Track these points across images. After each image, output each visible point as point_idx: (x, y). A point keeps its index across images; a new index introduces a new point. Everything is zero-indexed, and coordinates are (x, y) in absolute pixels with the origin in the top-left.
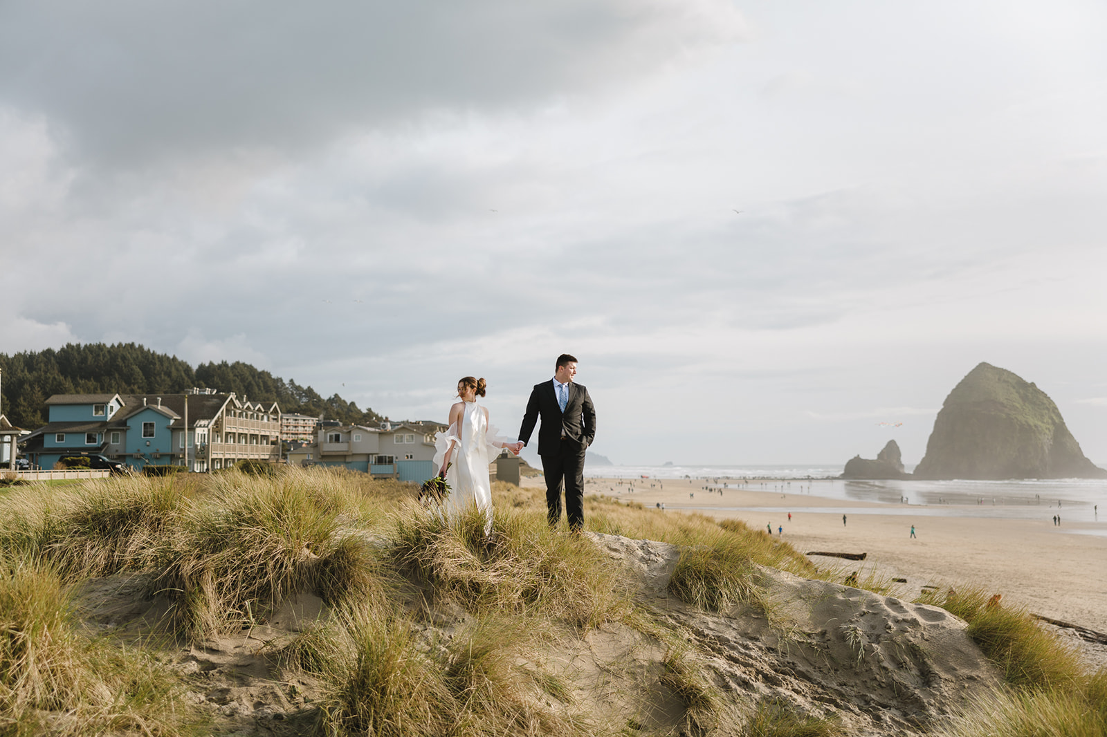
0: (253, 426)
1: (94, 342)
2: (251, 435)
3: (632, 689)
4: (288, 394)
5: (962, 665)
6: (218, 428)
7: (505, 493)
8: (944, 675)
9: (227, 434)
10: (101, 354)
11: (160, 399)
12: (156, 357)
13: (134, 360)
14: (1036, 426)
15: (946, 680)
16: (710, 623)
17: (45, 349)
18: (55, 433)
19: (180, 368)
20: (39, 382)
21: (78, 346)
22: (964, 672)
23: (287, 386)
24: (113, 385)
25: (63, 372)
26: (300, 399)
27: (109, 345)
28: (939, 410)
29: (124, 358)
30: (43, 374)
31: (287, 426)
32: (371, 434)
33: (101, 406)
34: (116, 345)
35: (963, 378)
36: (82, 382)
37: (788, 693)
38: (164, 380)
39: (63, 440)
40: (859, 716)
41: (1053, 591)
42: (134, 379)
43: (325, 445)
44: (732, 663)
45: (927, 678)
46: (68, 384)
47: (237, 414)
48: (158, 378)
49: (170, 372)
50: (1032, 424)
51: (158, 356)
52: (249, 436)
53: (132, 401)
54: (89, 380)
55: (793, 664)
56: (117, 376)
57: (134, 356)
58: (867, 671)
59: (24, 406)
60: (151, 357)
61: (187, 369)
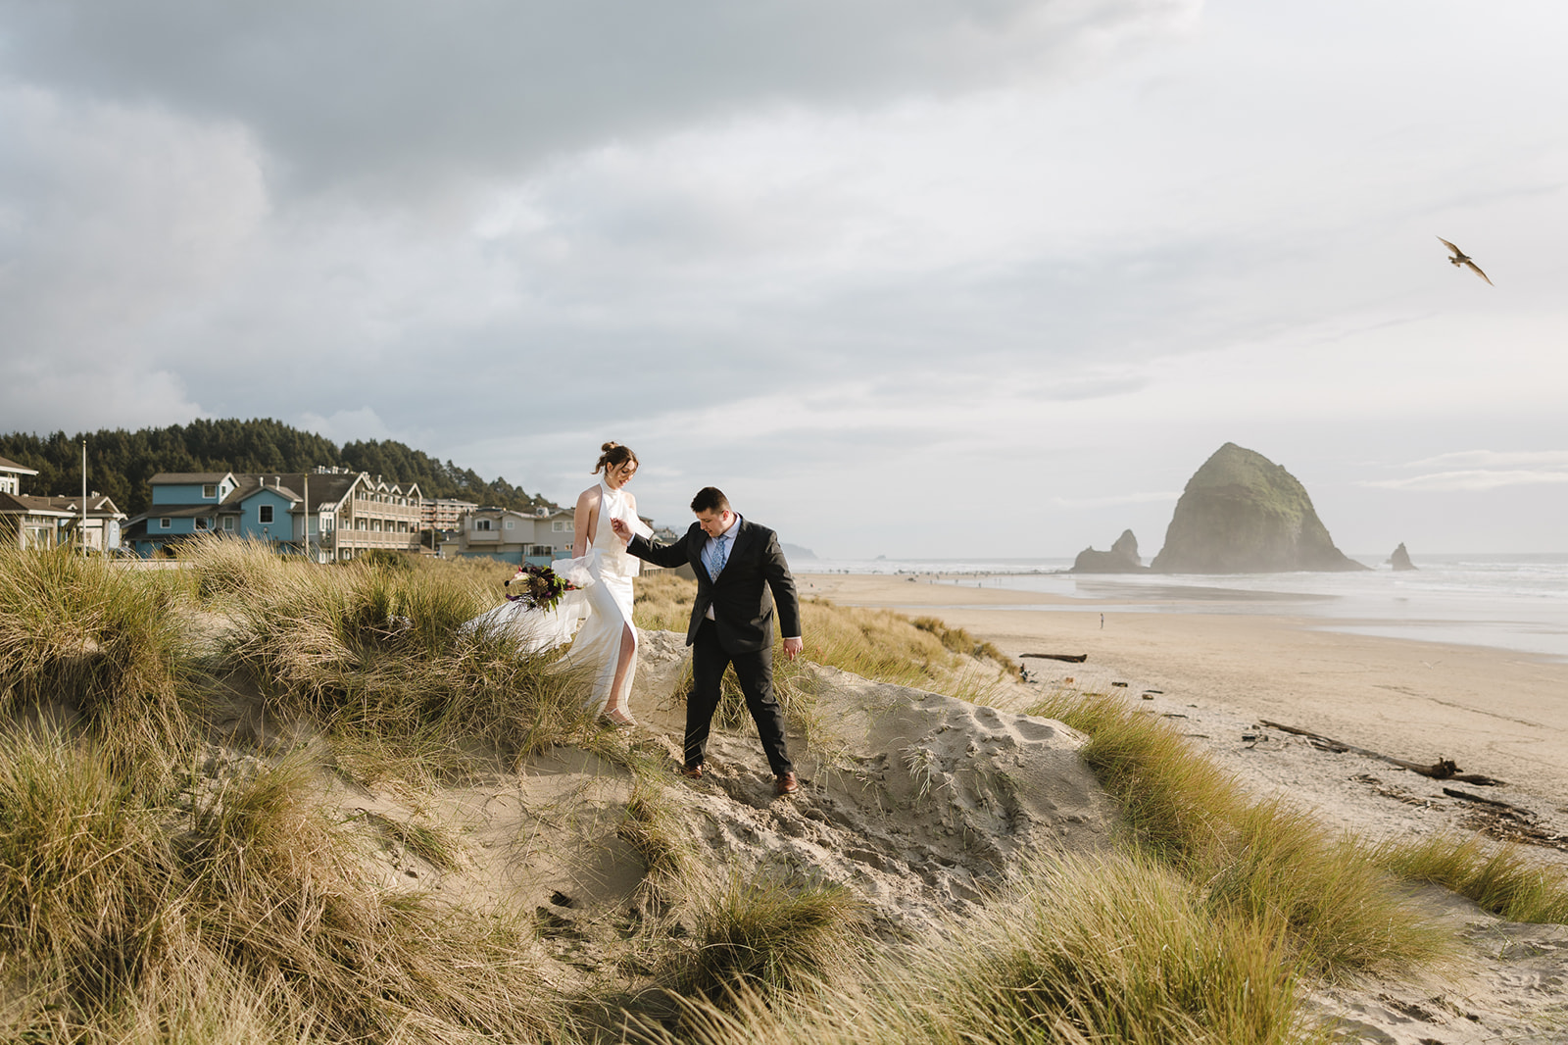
0: (388, 511)
1: (227, 417)
2: (386, 521)
3: (570, 844)
4: (445, 477)
5: (1067, 802)
6: (346, 513)
7: (669, 588)
8: (1036, 817)
9: (357, 520)
10: (234, 430)
11: (279, 479)
12: (296, 434)
13: (272, 437)
14: (1284, 514)
15: (1038, 823)
16: (724, 746)
17: (172, 425)
18: (159, 518)
19: (324, 447)
20: (164, 462)
21: (209, 421)
22: (1065, 811)
23: (445, 468)
24: (248, 466)
25: (192, 451)
26: (460, 483)
27: (243, 421)
28: (1180, 496)
29: (260, 436)
30: (168, 453)
31: (443, 514)
32: (525, 522)
33: (212, 488)
34: (251, 421)
35: (1206, 460)
36: (213, 462)
37: (806, 846)
38: (305, 461)
39: (168, 525)
40: (904, 877)
41: (1288, 695)
42: (272, 460)
43: (473, 533)
44: (738, 803)
45: (1012, 819)
46: (197, 464)
47: (369, 497)
48: (298, 459)
49: (312, 451)
50: (1279, 511)
51: (299, 433)
52: (383, 523)
53: (248, 482)
54: (221, 460)
55: (831, 802)
56: (252, 455)
57: (272, 433)
58: (931, 812)
59: (146, 490)
60: (290, 434)
61: (332, 448)
